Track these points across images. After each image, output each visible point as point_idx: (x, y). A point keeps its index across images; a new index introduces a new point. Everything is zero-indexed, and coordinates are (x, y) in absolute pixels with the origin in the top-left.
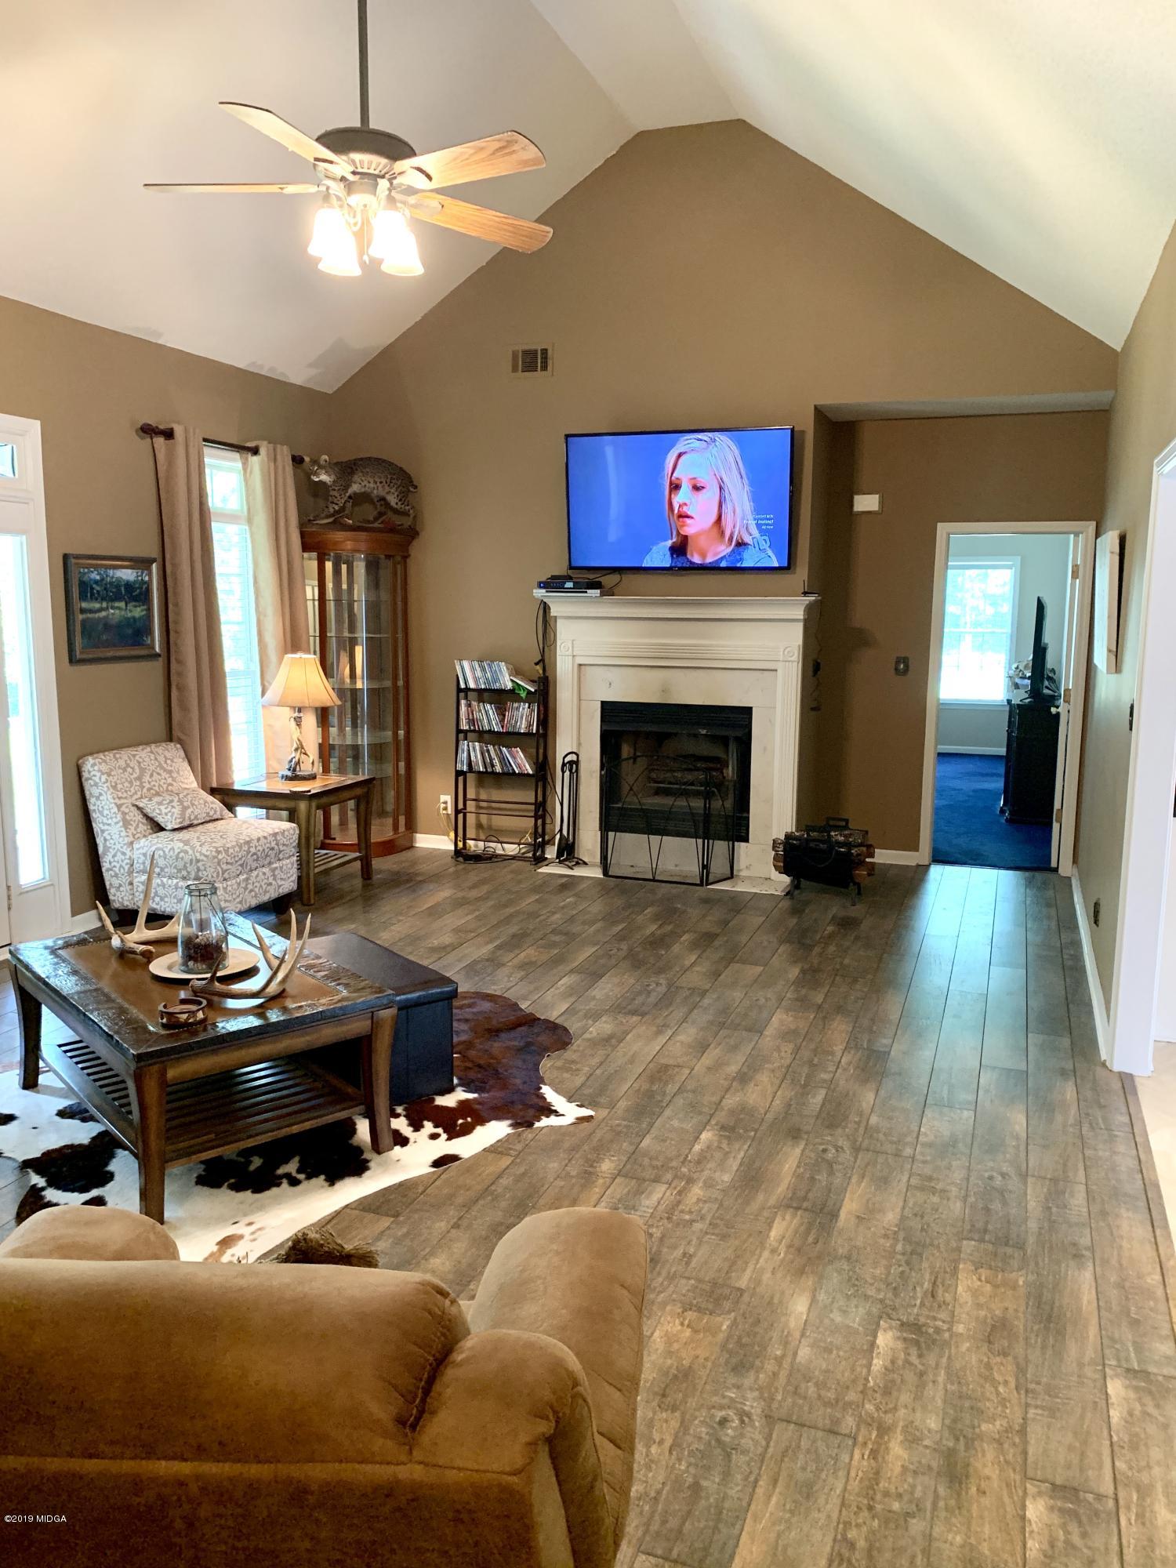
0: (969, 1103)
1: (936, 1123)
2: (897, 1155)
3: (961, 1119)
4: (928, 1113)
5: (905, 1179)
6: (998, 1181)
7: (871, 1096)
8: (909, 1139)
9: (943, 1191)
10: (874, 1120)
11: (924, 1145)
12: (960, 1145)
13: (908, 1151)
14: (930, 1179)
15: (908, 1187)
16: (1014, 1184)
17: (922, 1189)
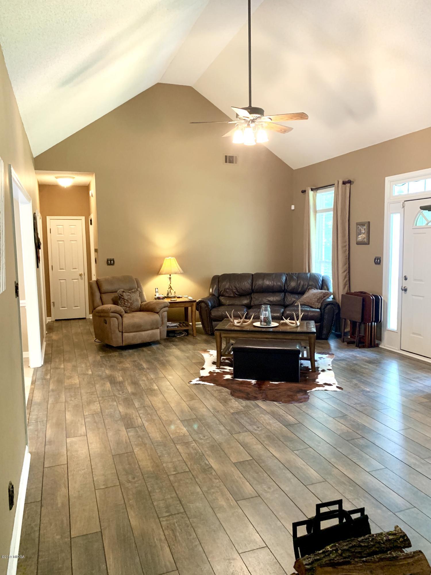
0: (87, 418)
1: (96, 408)
2: (103, 397)
3: (88, 412)
4: (99, 410)
5: (98, 393)
6: (73, 399)
7: (121, 410)
8: (102, 401)
9: (87, 393)
10: (115, 403)
11: (97, 401)
12: (86, 404)
13: (100, 399)
14: (91, 394)
15: (96, 392)
16: (68, 399)
17: (93, 392)
